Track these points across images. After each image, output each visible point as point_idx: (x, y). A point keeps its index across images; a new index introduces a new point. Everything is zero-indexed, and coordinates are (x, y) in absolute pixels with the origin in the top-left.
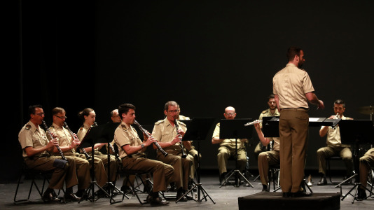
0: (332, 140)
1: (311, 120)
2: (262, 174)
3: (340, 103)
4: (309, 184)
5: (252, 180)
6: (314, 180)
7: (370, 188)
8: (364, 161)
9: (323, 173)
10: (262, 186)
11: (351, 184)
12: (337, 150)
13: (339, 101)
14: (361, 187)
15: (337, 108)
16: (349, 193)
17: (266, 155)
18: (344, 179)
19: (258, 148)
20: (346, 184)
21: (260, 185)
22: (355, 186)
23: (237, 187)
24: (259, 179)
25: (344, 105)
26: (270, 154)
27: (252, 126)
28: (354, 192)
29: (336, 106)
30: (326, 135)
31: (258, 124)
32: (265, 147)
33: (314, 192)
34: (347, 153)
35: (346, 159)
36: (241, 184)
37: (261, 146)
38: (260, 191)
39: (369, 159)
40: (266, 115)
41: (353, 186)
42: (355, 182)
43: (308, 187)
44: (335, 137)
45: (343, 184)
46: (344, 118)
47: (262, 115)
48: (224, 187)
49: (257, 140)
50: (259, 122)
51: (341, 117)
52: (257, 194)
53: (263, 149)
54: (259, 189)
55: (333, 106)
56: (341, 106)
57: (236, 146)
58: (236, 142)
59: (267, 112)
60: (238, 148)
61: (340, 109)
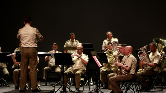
0: (51, 63)
1: (39, 53)
2: (15, 81)
3: (56, 45)
4: (39, 85)
5: (10, 83)
6: (42, 84)
7: (69, 87)
8: (66, 73)
9: (46, 79)
10: (15, 87)
11: (60, 85)
12: (54, 68)
13: (55, 44)
14: (65, 87)
15: (54, 47)
16: (59, 89)
17: (17, 71)
18: (57, 83)
19: (13, 67)
20: (57, 85)
21: (14, 86)
22: (62, 86)
23: (2, 87)
24: (13, 83)
26: (19, 70)
27: (10, 56)
28: (61, 89)
29: (53, 46)
30: (48, 60)
31: (13, 55)
32: (17, 66)
33: (41, 89)
34: (58, 70)
35: (58, 72)
36: (4, 86)
39: (68, 73)
40: (18, 51)
41: (61, 86)
42: (62, 84)
43: (38, 87)
44: (52, 61)
45: (56, 85)
46: (57, 52)
47: (15, 51)
49: (13, 63)
50: (14, 54)
51: (56, 51)
52: (12, 91)
54: (14, 88)
55: (52, 46)
56: (56, 46)
57: (2, 66)
58: (2, 64)
59: (18, 49)
60: (3, 67)
61: (55, 47)
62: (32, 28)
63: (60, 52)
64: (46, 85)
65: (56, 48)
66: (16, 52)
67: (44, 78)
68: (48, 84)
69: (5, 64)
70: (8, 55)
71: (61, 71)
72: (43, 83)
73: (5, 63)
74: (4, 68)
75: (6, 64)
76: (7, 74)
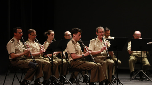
5: (151, 77)
23: (141, 80)
57: (141, 55)
58: (141, 53)
60: (142, 56)
69: (144, 52)
70: (149, 43)
73: (145, 51)
74: (143, 57)
75: (146, 52)
76: (147, 65)
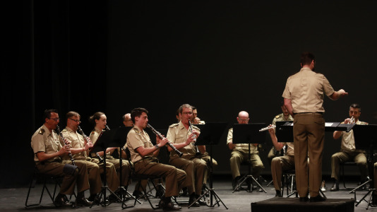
0: (347, 144)
1: (328, 125)
2: (275, 179)
3: (356, 107)
4: (323, 189)
5: (265, 185)
6: (329, 187)
9: (336, 178)
10: (275, 192)
11: (365, 190)
12: (352, 155)
13: (355, 105)
14: (376, 193)
15: (352, 112)
16: (363, 199)
17: (279, 161)
18: (358, 185)
19: (271, 153)
20: (360, 189)
22: (370, 191)
23: (250, 192)
24: (272, 184)
25: (360, 109)
26: (283, 159)
27: (267, 131)
28: (368, 198)
29: (351, 109)
31: (272, 129)
32: (278, 152)
33: (328, 197)
34: (362, 159)
35: (361, 164)
36: (254, 189)
37: (274, 151)
38: (273, 196)
40: (280, 120)
41: (367, 192)
42: (370, 188)
43: (322, 192)
44: (349, 142)
45: (357, 190)
46: (359, 123)
47: (275, 120)
48: (237, 192)
49: (271, 145)
50: (273, 126)
51: (356, 121)
52: (271, 200)
53: (276, 154)
54: (273, 194)
55: (349, 109)
56: (357, 110)
57: (249, 150)
58: (249, 146)
59: (280, 117)
60: (251, 152)
61: (356, 113)
62: (314, 73)
63: (363, 123)
64: (337, 189)
65: (357, 115)
66: (277, 123)
67: (333, 176)
68: (341, 187)
69: (255, 146)
70: (262, 130)
71: (368, 161)
72: (331, 185)
73: (256, 144)
74: (253, 154)
75: (258, 146)
76: (259, 167)
